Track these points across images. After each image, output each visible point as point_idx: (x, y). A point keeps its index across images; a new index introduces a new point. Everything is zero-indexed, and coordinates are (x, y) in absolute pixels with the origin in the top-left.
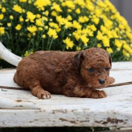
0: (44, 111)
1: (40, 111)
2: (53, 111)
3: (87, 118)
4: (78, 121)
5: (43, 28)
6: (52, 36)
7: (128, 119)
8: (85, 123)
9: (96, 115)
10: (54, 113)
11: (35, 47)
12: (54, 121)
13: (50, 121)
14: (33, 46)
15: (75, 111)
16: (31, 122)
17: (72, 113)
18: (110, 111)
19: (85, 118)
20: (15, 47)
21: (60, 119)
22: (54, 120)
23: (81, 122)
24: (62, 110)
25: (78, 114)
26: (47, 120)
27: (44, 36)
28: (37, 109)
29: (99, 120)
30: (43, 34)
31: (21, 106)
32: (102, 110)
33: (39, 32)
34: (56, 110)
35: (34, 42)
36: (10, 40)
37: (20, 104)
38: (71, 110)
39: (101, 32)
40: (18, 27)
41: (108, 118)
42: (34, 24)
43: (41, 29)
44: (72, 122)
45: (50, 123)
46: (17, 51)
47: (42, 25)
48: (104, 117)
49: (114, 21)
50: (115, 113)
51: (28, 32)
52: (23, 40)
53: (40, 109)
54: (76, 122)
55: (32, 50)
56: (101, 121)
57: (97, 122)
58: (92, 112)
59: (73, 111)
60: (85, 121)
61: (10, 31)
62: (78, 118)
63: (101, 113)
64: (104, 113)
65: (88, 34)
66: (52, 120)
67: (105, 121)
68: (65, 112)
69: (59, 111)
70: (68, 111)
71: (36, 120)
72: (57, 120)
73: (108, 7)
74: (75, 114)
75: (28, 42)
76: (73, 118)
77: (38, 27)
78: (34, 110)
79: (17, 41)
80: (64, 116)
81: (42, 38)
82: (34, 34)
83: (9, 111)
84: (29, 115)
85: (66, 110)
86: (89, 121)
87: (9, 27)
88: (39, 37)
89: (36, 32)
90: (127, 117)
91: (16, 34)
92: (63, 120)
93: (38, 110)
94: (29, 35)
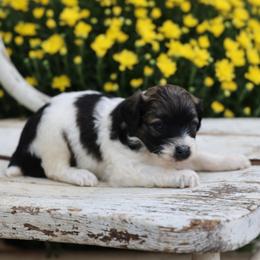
2: (14, 208)
3: (73, 228)
4: (57, 231)
7: (147, 233)
8: (70, 236)
9: (90, 222)
10: (14, 213)
12: (14, 229)
13: (8, 227)
15: (53, 212)
17: (48, 214)
18: (116, 217)
19: (71, 227)
21: (26, 225)
22: (14, 226)
23: (64, 233)
24: (30, 208)
25: (57, 218)
29: (96, 233)
32: (103, 214)
34: (20, 208)
41: (111, 230)
44: (47, 233)
45: (7, 231)
48: (104, 228)
50: (125, 221)
54: (55, 233)
56: (99, 235)
57: (92, 236)
59: (49, 211)
60: (71, 233)
62: (59, 226)
63: (99, 218)
64: (104, 219)
66: (11, 225)
67: (107, 234)
68: (35, 211)
69: (23, 209)
70: (41, 210)
72: (20, 227)
74: (52, 217)
76: (50, 226)
80: (32, 220)
85: (38, 209)
86: (77, 233)
90: (146, 230)
92: (29, 227)
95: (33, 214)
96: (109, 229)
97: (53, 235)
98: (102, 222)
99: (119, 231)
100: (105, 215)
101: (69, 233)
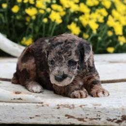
0: (48, 106)
1: (43, 106)
2: (58, 105)
3: (97, 116)
4: (87, 118)
5: (45, 10)
6: (55, 20)
8: (95, 121)
9: (108, 112)
10: (58, 108)
11: (35, 33)
12: (59, 118)
13: (54, 117)
14: (33, 31)
15: (83, 107)
16: (31, 118)
17: (80, 108)
19: (96, 115)
20: (11, 32)
21: (66, 116)
22: (59, 116)
23: (91, 119)
24: (68, 105)
25: (87, 110)
26: (50, 116)
27: (45, 20)
28: (40, 103)
29: (112, 118)
30: (45, 17)
31: (20, 99)
32: (116, 107)
33: (40, 16)
34: (62, 105)
35: (34, 27)
36: (5, 25)
37: (18, 96)
38: (80, 105)
39: (113, 17)
40: (15, 9)
41: (122, 116)
42: (34, 6)
43: (42, 12)
44: (80, 119)
45: (54, 119)
46: (13, 37)
47: (44, 7)
48: (118, 115)
51: (27, 15)
52: (20, 25)
53: (42, 103)
54: (85, 120)
55: (31, 36)
56: (114, 119)
57: (110, 120)
59: (81, 106)
60: (96, 119)
61: (6, 14)
62: (88, 115)
63: (114, 109)
64: (117, 109)
65: (97, 19)
66: (57, 116)
67: (120, 119)
69: (64, 106)
70: (75, 106)
71: (36, 116)
72: (62, 116)
74: (83, 110)
75: (26, 27)
76: (81, 115)
77: (38, 9)
79: (13, 26)
80: (70, 112)
81: (43, 23)
82: (34, 18)
83: (6, 104)
84: (29, 109)
85: (73, 105)
86: (100, 119)
87: (4, 9)
88: (39, 21)
89: (37, 16)
91: (13, 17)
92: (69, 116)
93: (41, 105)
94: (28, 19)
95: (71, 109)
96: (121, 116)
97: (84, 121)
98: (116, 111)
100: (118, 107)
101: (95, 119)
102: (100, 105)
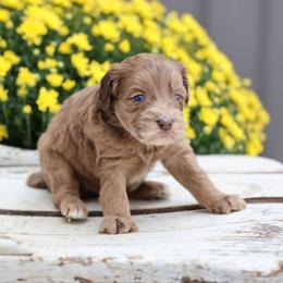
0: (41, 259)
1: (32, 260)
2: (61, 259)
3: (136, 278)
4: (116, 282)
7: (228, 280)
9: (156, 271)
10: (61, 265)
15: (109, 261)
17: (103, 264)
18: (188, 263)
19: (133, 277)
21: (77, 278)
22: (62, 280)
24: (80, 258)
25: (115, 268)
26: (45, 280)
28: (25, 255)
32: (172, 260)
34: (67, 259)
38: (102, 257)
41: (183, 279)
48: (175, 276)
49: (203, 62)
50: (200, 267)
53: (30, 255)
58: (149, 264)
59: (104, 261)
62: (118, 276)
63: (168, 265)
64: (174, 266)
68: (89, 262)
69: (72, 260)
70: (94, 260)
71: (20, 279)
72: (69, 280)
73: (190, 31)
74: (110, 267)
76: (106, 277)
78: (17, 258)
80: (84, 272)
85: (89, 258)
90: (227, 276)
92: (82, 280)
93: (27, 258)
95: (85, 265)
96: (180, 277)
98: (171, 269)
99: (192, 279)
100: (175, 262)
102: (141, 258)
